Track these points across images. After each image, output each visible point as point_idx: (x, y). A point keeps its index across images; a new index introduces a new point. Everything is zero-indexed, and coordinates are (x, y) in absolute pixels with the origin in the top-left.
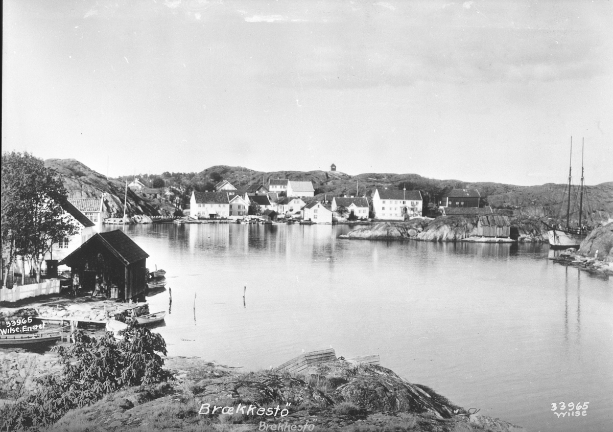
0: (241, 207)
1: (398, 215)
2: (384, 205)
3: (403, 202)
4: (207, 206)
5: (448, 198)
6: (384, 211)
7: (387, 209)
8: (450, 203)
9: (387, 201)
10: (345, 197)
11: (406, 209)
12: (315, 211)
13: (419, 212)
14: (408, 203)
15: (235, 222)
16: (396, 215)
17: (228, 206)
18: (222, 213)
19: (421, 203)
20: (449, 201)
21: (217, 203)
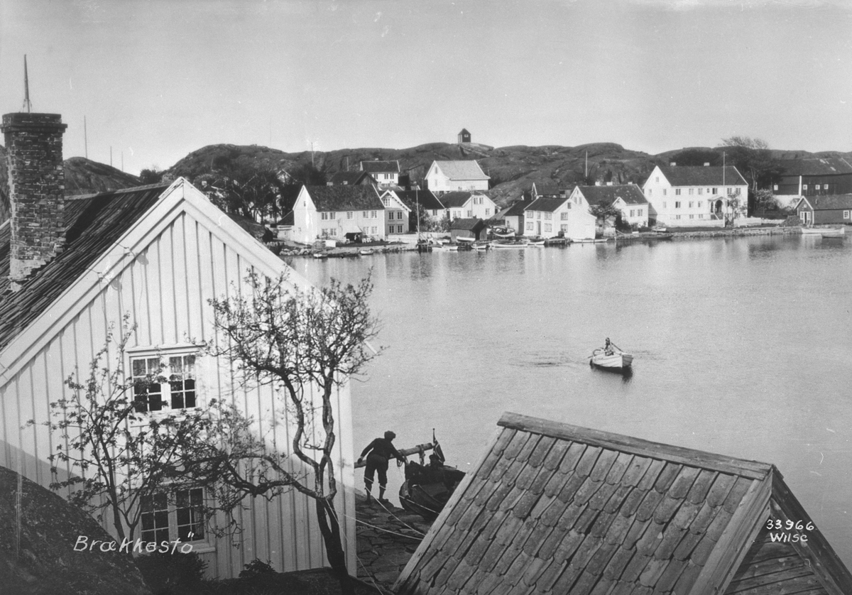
0: (395, 215)
1: (705, 217)
2: (678, 198)
3: (714, 189)
4: (341, 215)
5: (801, 177)
6: (678, 211)
7: (684, 205)
8: (806, 187)
9: (685, 190)
10: (598, 184)
11: (719, 204)
12: (564, 216)
13: (742, 209)
14: (722, 191)
15: (413, 247)
16: (701, 216)
17: (381, 214)
18: (370, 229)
19: (744, 190)
20: (802, 184)
21: (360, 209)
